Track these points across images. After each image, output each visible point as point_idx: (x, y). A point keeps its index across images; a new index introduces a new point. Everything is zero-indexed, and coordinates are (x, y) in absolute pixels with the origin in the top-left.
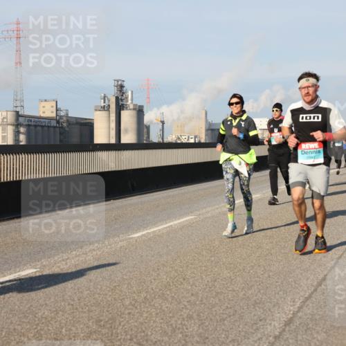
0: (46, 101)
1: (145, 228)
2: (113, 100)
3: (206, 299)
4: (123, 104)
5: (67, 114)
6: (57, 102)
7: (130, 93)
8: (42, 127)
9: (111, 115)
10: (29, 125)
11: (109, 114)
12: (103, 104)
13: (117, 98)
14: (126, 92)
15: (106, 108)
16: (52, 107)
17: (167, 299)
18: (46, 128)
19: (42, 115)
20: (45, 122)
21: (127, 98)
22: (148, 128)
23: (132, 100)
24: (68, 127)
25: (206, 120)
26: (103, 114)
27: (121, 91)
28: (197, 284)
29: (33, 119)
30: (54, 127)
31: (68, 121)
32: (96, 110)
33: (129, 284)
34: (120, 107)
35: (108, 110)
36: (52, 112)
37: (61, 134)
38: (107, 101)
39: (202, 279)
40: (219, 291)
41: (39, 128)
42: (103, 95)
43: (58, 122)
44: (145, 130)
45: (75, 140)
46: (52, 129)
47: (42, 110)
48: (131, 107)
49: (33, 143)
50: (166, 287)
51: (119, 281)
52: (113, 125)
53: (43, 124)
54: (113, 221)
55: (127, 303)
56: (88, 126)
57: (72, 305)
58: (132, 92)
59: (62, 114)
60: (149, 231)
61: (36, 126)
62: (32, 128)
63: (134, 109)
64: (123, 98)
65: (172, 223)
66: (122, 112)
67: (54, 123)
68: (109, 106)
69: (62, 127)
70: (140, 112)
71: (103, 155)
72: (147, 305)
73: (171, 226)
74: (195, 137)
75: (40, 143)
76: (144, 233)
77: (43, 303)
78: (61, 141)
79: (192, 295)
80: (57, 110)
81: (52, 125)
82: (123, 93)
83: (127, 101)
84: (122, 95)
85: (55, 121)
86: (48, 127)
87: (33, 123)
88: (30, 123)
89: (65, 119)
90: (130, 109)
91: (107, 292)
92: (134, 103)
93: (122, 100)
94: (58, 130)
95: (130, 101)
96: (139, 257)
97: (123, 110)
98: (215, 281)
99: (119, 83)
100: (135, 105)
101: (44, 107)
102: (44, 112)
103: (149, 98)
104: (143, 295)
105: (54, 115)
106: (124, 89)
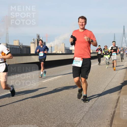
0: (16, 40)
2: (36, 40)
3: (66, 100)
5: (22, 44)
8: (15, 48)
9: (36, 45)
10: (11, 48)
12: (33, 42)
13: (37, 40)
15: (34, 43)
16: (18, 42)
17: (54, 101)
24: (22, 48)
25: (65, 47)
27: (38, 37)
29: (12, 46)
30: (18, 48)
31: (22, 47)
32: (31, 43)
34: (38, 43)
35: (35, 43)
36: (18, 44)
37: (20, 50)
38: (34, 41)
39: (64, 94)
40: (70, 98)
41: (14, 49)
42: (33, 39)
43: (19, 47)
45: (25, 52)
46: (18, 49)
50: (53, 97)
55: (42, 102)
56: (28, 48)
57: (25, 103)
58: (42, 38)
59: (21, 44)
60: (48, 80)
61: (13, 48)
67: (18, 47)
68: (35, 42)
69: (21, 48)
70: (44, 44)
71: (33, 57)
72: (48, 102)
73: (55, 78)
74: (62, 52)
76: (47, 81)
78: (20, 53)
79: (62, 99)
80: (19, 43)
84: (39, 39)
86: (17, 48)
87: (12, 47)
88: (11, 47)
89: (22, 46)
94: (19, 49)
98: (68, 95)
99: (38, 35)
101: (15, 42)
102: (15, 44)
103: (47, 40)
104: (47, 99)
105: (18, 45)
106: (40, 37)
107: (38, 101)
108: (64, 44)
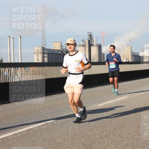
0: (56, 42)
1: (104, 102)
2: (87, 42)
4: (91, 44)
5: (66, 48)
6: (61, 43)
7: (95, 39)
8: (55, 54)
9: (86, 49)
10: (49, 53)
11: (85, 48)
12: (82, 44)
13: (89, 41)
14: (93, 38)
15: (84, 46)
16: (59, 45)
17: (116, 136)
18: (56, 55)
19: (55, 49)
20: (56, 52)
21: (94, 41)
22: (104, 55)
23: (96, 42)
25: (131, 51)
26: (83, 48)
27: (91, 37)
28: (130, 129)
29: (50, 51)
30: (60, 54)
32: (79, 46)
34: (90, 45)
35: (85, 46)
36: (59, 47)
38: (84, 42)
41: (53, 55)
42: (82, 39)
43: (62, 52)
44: (102, 56)
46: (59, 55)
47: (54, 46)
48: (96, 45)
49: (51, 61)
50: (115, 130)
51: (93, 126)
52: (87, 53)
53: (55, 53)
54: (89, 98)
55: (97, 137)
57: (72, 137)
59: (64, 48)
60: (106, 103)
61: (52, 54)
62: (51, 55)
63: (97, 46)
64: (92, 41)
65: (117, 100)
66: (91, 47)
67: (60, 53)
68: (85, 44)
70: (100, 47)
72: (107, 138)
73: (117, 101)
74: (126, 59)
75: (54, 61)
76: (104, 104)
77: (58, 136)
79: (128, 134)
80: (61, 46)
81: (59, 53)
82: (92, 38)
83: (94, 42)
84: (91, 40)
85: (61, 52)
86: (58, 54)
87: (51, 53)
88: (49, 52)
89: (65, 50)
90: (95, 46)
91: (87, 132)
92: (97, 43)
93: (91, 42)
95: (95, 42)
97: (92, 46)
99: (90, 34)
100: (97, 44)
101: (55, 45)
103: (104, 41)
104: (105, 133)
105: (60, 49)
106: (92, 36)
107: (92, 135)
108: (130, 47)
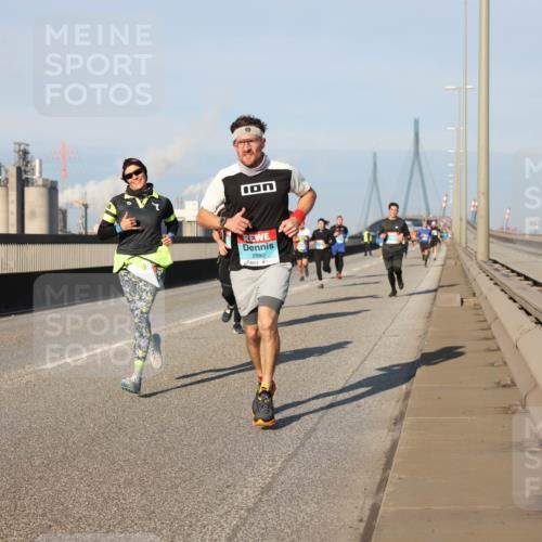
2: (13, 171)
3: (151, 456)
4: (27, 178)
7: (37, 163)
9: (10, 193)
11: (7, 192)
13: (19, 169)
14: (33, 160)
15: (2, 184)
17: (95, 457)
21: (33, 169)
22: (64, 213)
23: (41, 173)
27: (24, 159)
28: (138, 436)
33: (40, 435)
34: (23, 183)
35: (6, 186)
38: (3, 172)
39: (145, 428)
40: (170, 445)
44: (60, 216)
48: (40, 182)
52: (13, 208)
54: (14, 344)
55: (38, 463)
58: (41, 161)
63: (44, 186)
64: (27, 169)
66: (26, 189)
68: (7, 179)
70: (52, 190)
79: (131, 451)
82: (28, 162)
83: (34, 174)
84: (26, 166)
90: (38, 186)
92: (44, 176)
93: (26, 172)
95: (37, 174)
96: (53, 397)
97: (28, 186)
98: (164, 431)
99: (22, 147)
100: (45, 180)
103: (65, 170)
104: (61, 451)
106: (29, 156)
